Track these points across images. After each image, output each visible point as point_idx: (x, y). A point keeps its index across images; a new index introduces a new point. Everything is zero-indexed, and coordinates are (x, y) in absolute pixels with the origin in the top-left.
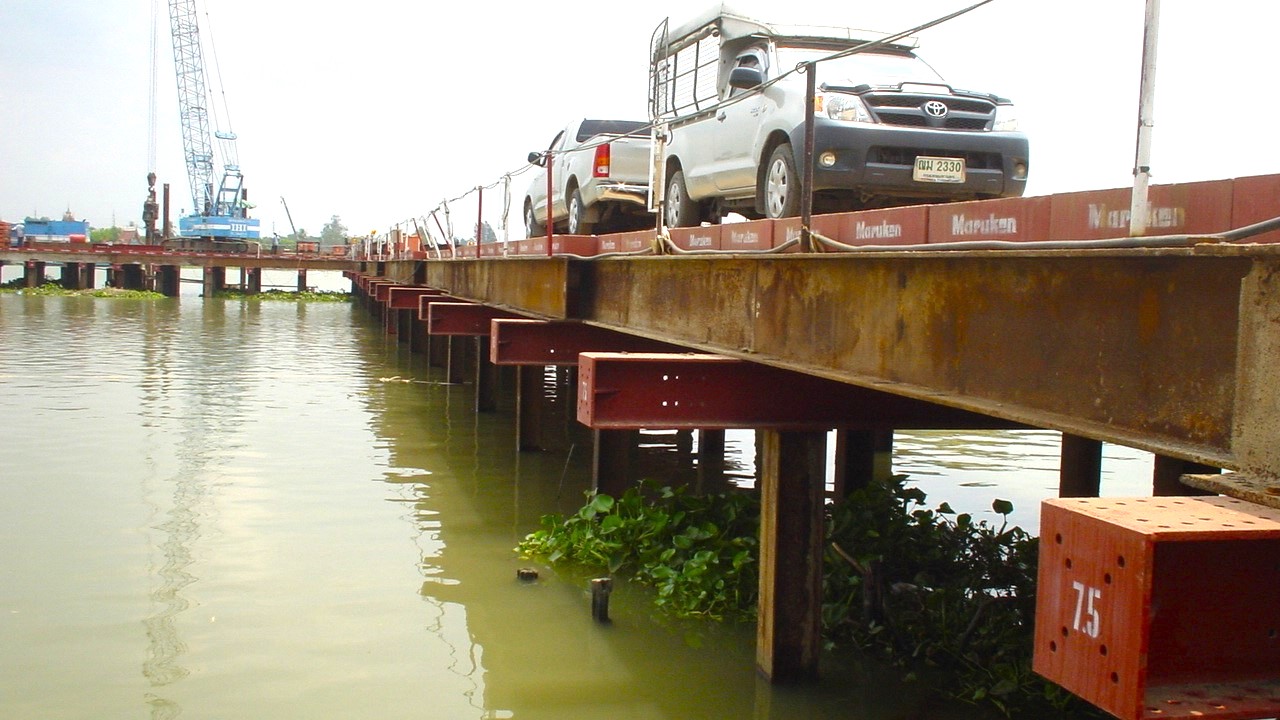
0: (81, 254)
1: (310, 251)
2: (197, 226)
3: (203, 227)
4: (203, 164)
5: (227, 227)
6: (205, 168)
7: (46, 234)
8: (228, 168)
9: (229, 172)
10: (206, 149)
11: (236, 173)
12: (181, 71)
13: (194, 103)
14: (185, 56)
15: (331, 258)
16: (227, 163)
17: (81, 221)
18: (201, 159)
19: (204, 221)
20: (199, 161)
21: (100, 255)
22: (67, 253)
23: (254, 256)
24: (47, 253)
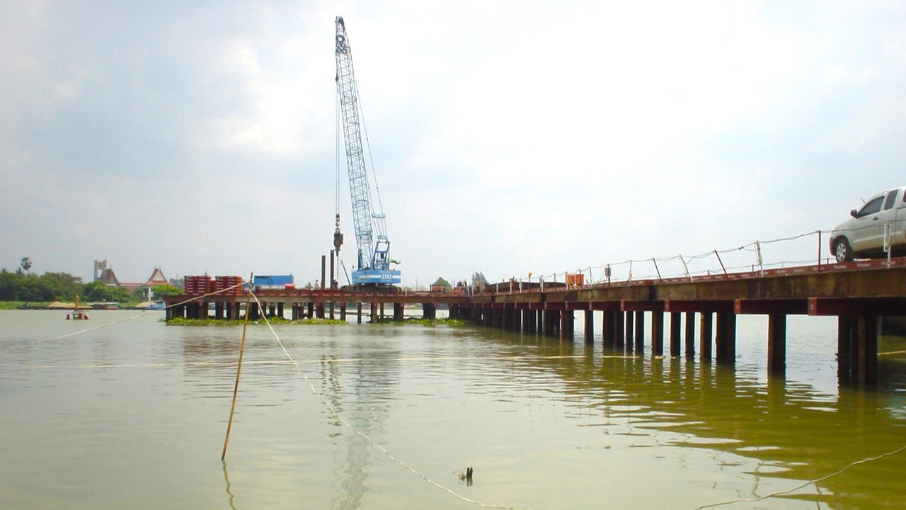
0: (293, 297)
1: (439, 291)
2: (361, 277)
3: (364, 277)
4: (366, 237)
5: (379, 276)
6: (368, 239)
7: (268, 284)
8: (379, 237)
9: (380, 240)
10: (369, 227)
11: (385, 241)
12: (352, 178)
13: (361, 197)
14: (354, 168)
15: (453, 295)
16: (379, 234)
17: (289, 275)
18: (365, 233)
19: (365, 273)
20: (363, 235)
21: (304, 297)
22: (284, 297)
23: (403, 295)
24: (271, 296)
